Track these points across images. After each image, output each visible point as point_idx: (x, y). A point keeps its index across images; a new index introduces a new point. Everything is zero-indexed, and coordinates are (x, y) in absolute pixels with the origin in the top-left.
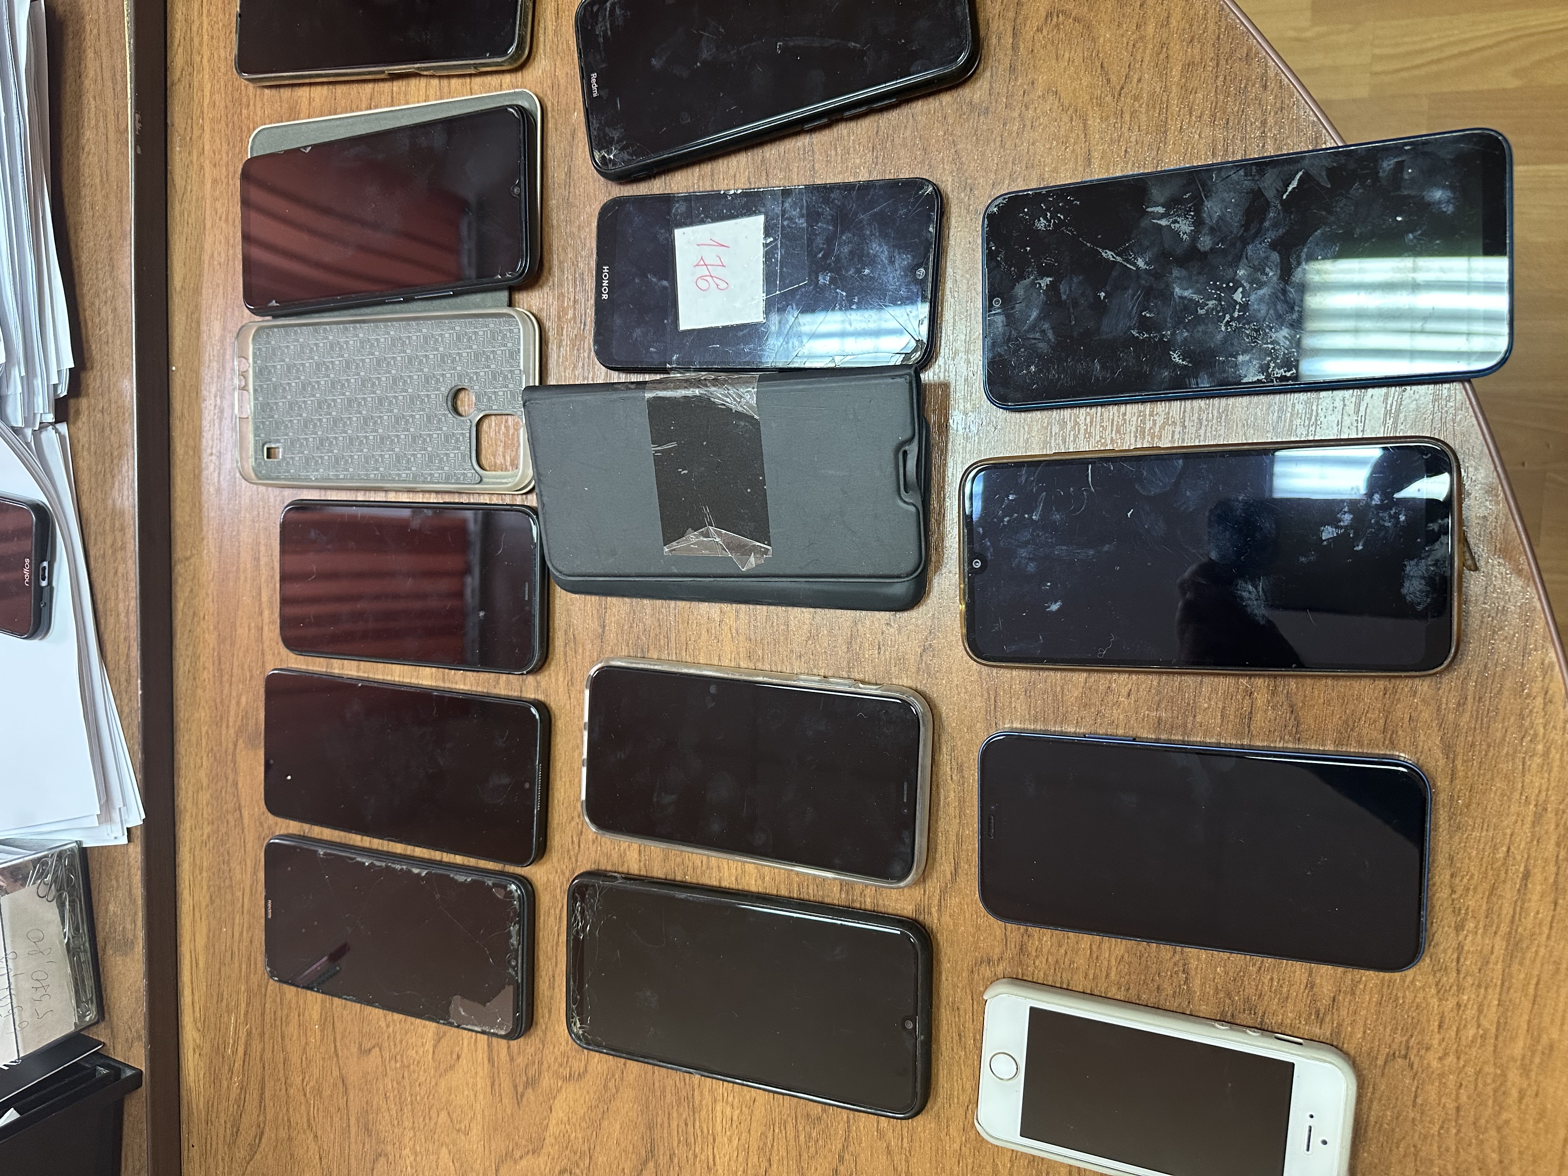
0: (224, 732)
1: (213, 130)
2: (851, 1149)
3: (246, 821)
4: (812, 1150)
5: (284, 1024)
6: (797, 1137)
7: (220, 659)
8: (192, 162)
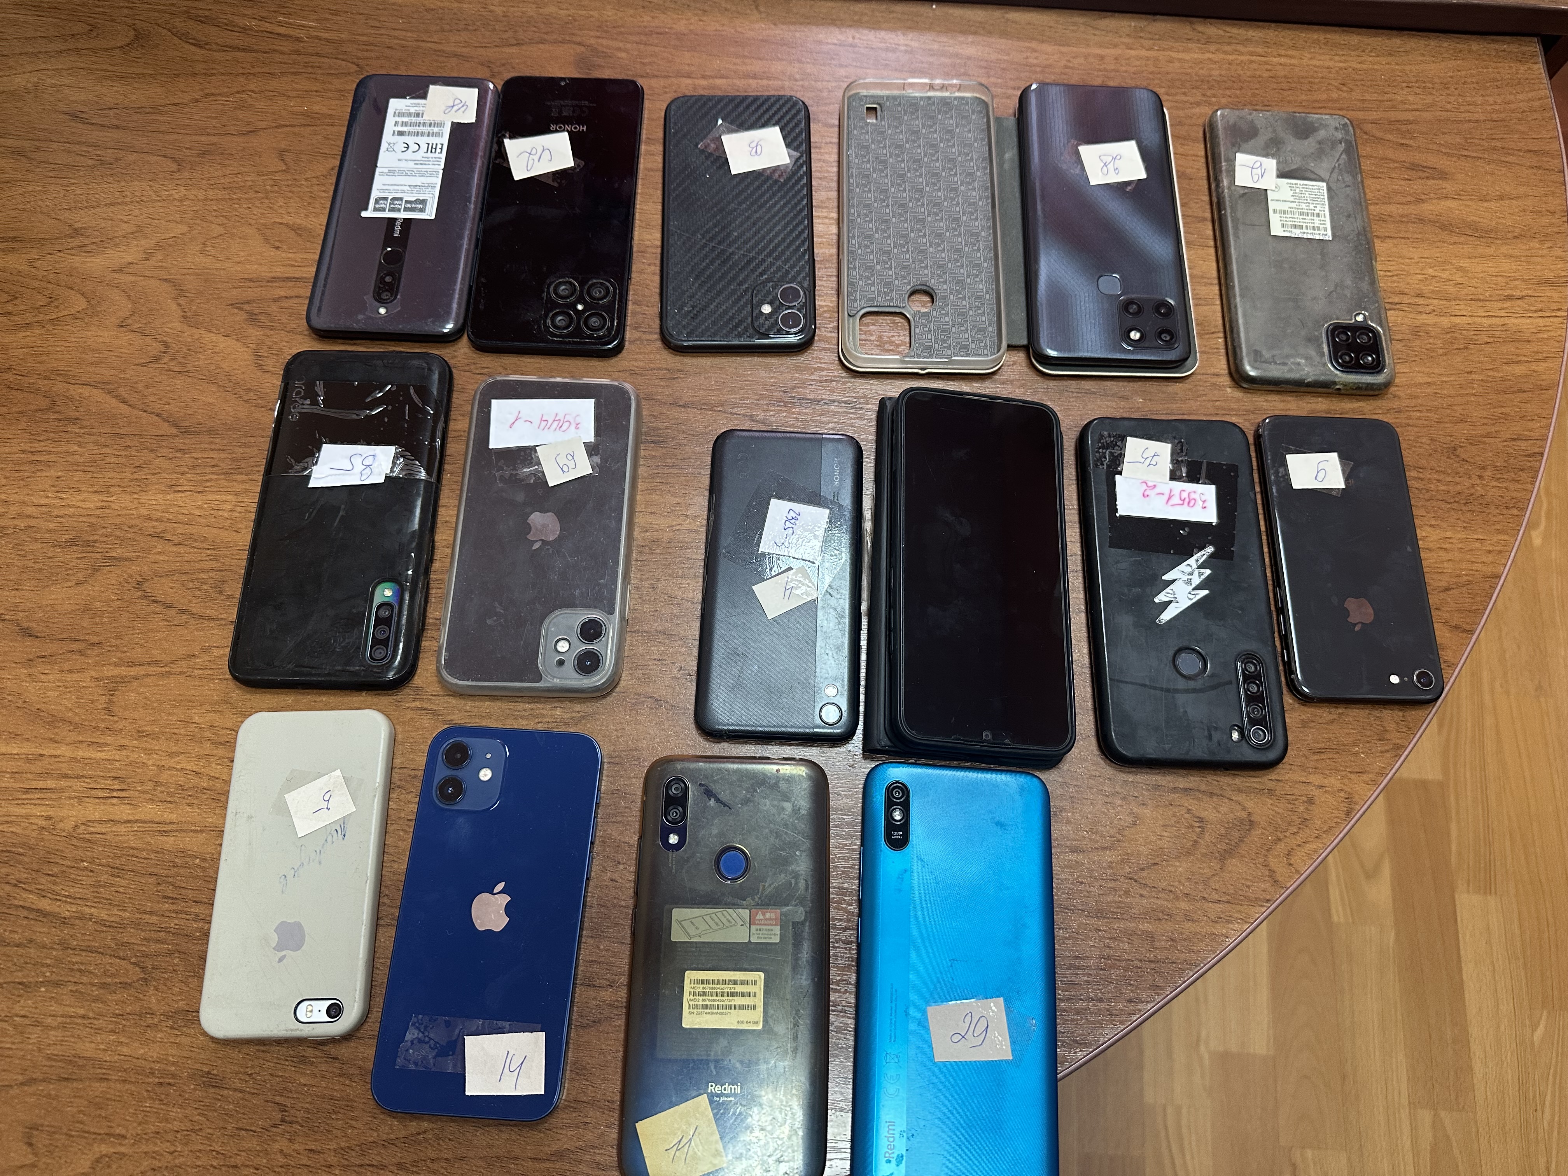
0: (592, 33)
1: (1148, 59)
2: (192, 621)
3: (507, 50)
4: (191, 585)
5: (307, 75)
6: (202, 571)
7: (661, 33)
8: (1121, 37)
